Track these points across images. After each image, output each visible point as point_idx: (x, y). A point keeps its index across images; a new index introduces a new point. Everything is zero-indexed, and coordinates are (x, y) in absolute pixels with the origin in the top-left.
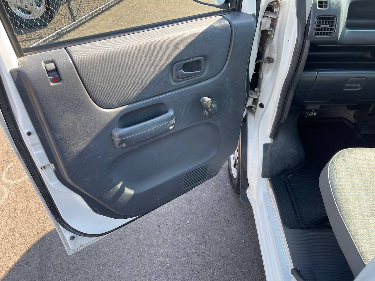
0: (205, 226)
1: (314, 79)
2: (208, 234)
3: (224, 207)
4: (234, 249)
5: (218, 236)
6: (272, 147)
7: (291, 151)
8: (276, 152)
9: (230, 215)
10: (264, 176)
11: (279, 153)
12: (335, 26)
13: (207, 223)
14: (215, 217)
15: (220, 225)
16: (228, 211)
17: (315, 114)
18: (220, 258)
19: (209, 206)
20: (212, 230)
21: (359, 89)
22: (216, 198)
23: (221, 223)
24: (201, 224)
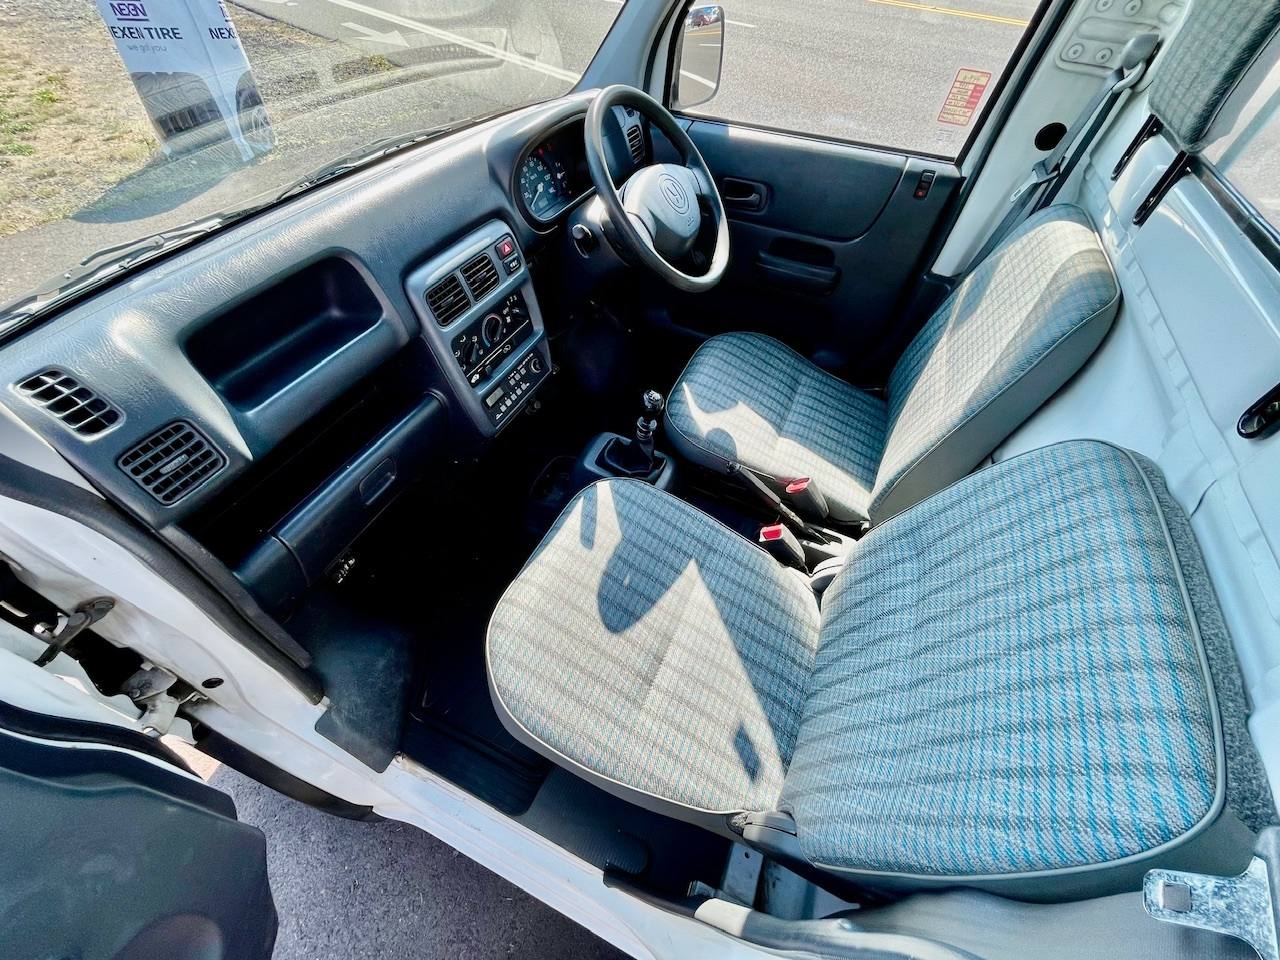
0: (359, 941)
1: (284, 551)
2: (383, 944)
3: (356, 848)
4: (457, 890)
5: (405, 915)
6: (339, 711)
7: (381, 663)
8: (356, 706)
9: (384, 843)
10: (380, 767)
11: (365, 698)
12: (203, 440)
13: (358, 927)
14: (359, 892)
15: (385, 890)
16: (371, 842)
17: (351, 562)
18: (455, 945)
19: (322, 892)
20: (382, 925)
21: (393, 477)
22: (318, 853)
23: (384, 885)
24: (346, 950)
